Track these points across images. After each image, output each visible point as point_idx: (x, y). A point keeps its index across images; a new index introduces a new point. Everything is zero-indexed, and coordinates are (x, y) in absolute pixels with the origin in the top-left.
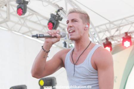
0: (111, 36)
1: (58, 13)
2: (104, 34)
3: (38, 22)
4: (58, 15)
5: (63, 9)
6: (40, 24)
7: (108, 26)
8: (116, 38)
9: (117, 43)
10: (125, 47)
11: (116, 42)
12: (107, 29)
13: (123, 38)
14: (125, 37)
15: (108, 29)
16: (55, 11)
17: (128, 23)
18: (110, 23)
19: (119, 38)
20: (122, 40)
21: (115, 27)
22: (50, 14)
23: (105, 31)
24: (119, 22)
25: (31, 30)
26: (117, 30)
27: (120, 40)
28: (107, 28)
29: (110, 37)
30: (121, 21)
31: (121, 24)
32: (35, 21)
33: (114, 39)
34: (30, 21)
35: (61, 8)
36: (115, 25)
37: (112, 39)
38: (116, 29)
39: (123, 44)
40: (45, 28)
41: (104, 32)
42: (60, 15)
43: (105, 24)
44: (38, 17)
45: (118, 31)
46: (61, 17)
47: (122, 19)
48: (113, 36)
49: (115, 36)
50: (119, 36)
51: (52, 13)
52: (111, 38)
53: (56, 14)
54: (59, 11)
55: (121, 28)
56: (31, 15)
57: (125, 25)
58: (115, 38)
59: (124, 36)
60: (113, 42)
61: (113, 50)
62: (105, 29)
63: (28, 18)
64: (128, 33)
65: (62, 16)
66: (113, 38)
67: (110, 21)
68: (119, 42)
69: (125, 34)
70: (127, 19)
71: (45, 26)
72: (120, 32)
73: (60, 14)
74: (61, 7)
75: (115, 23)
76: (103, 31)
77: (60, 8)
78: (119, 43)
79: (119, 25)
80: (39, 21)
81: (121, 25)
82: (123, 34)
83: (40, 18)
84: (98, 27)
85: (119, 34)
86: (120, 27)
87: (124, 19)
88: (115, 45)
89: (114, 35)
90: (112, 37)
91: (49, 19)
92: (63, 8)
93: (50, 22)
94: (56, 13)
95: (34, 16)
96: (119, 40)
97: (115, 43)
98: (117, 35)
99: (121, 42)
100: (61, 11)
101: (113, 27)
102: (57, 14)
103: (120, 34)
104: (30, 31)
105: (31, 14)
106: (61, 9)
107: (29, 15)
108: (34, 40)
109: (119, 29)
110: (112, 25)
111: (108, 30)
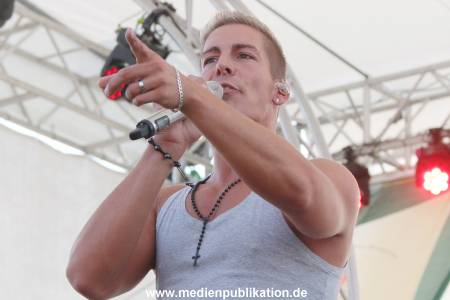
0: (368, 141)
1: (152, 28)
2: (340, 130)
3: (56, 61)
4: (150, 38)
5: (174, 10)
6: (64, 71)
7: (357, 96)
8: (391, 152)
9: (391, 173)
10: (429, 192)
11: (389, 168)
12: (351, 111)
13: (421, 154)
14: (430, 152)
15: (359, 110)
16: (140, 17)
17: (444, 90)
18: (369, 83)
19: (401, 151)
20: (414, 160)
21: (391, 102)
22: (116, 28)
23: (346, 118)
24: (408, 83)
25: (20, 91)
26: (398, 118)
27: (408, 161)
28: (353, 107)
29: (365, 145)
30: (417, 77)
31: (415, 90)
32: (40, 53)
33: (382, 154)
34: (19, 52)
35: (166, 8)
36: (388, 94)
37: (372, 154)
38: (392, 113)
39: (419, 180)
40: (84, 90)
41: (340, 123)
42: (157, 36)
43: (346, 89)
44: (57, 36)
45: (401, 124)
46: (162, 48)
47: (422, 72)
48: (376, 144)
49: (388, 142)
50: (403, 142)
51: (124, 26)
52: (368, 150)
53: (140, 31)
54: (154, 18)
55: (415, 108)
56: (27, 27)
57: (433, 98)
58: (385, 150)
59: (425, 145)
60: (374, 170)
61: (372, 200)
62: (343, 111)
63: (14, 39)
64: (443, 133)
65: (166, 41)
66: (377, 149)
67: (366, 76)
68: (401, 168)
69: (429, 139)
70: (443, 72)
71: (85, 82)
72: (407, 129)
73: (161, 33)
74: (166, 4)
75: (390, 86)
76: (337, 119)
77: (161, 7)
78: (400, 174)
79: (405, 96)
80: (59, 54)
81: (415, 96)
82: (419, 135)
83: (65, 44)
84: (314, 97)
85: (403, 137)
86: (410, 103)
87: (432, 69)
88: (384, 183)
89: (384, 138)
90: (374, 146)
91: (108, 54)
92: (175, 6)
93: (113, 63)
94: (140, 25)
95: (41, 31)
96: (402, 162)
97: (384, 173)
98: (395, 140)
99: (412, 172)
100: (162, 19)
101: (380, 101)
102: (147, 32)
103: (408, 137)
104: (17, 99)
105: (25, 21)
106: (165, 13)
107: (17, 28)
108: (32, 139)
109: (404, 113)
110: (375, 95)
111: (356, 115)
